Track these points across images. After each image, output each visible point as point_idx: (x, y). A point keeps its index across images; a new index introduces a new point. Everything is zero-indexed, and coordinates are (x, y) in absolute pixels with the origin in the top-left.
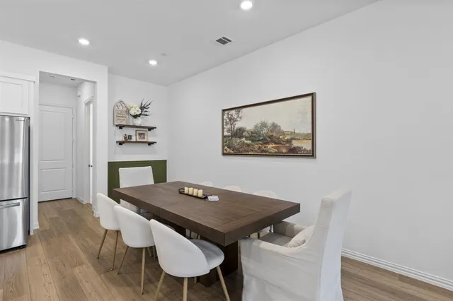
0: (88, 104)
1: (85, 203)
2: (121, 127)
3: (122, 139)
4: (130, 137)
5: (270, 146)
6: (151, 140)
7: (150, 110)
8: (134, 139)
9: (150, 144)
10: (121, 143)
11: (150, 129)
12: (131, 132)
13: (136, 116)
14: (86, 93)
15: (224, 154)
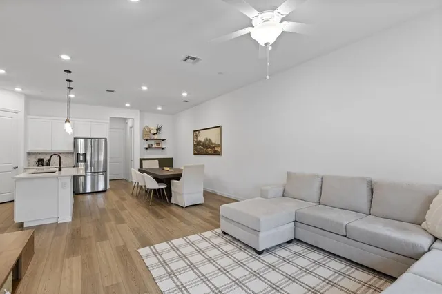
0: (131, 128)
1: (130, 180)
2: (147, 140)
3: (147, 146)
4: (152, 145)
5: (209, 150)
6: (163, 147)
7: (162, 130)
8: (154, 146)
9: (163, 149)
10: (147, 149)
11: (163, 140)
12: (152, 142)
13: (154, 134)
14: (130, 123)
15: (194, 154)
